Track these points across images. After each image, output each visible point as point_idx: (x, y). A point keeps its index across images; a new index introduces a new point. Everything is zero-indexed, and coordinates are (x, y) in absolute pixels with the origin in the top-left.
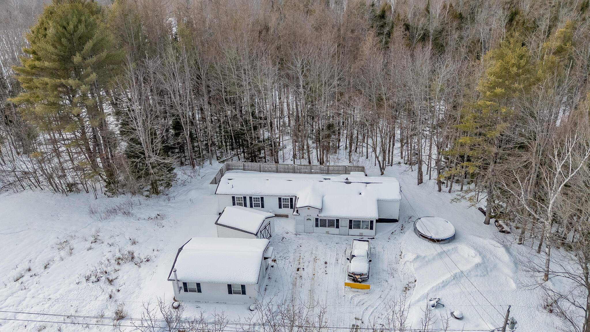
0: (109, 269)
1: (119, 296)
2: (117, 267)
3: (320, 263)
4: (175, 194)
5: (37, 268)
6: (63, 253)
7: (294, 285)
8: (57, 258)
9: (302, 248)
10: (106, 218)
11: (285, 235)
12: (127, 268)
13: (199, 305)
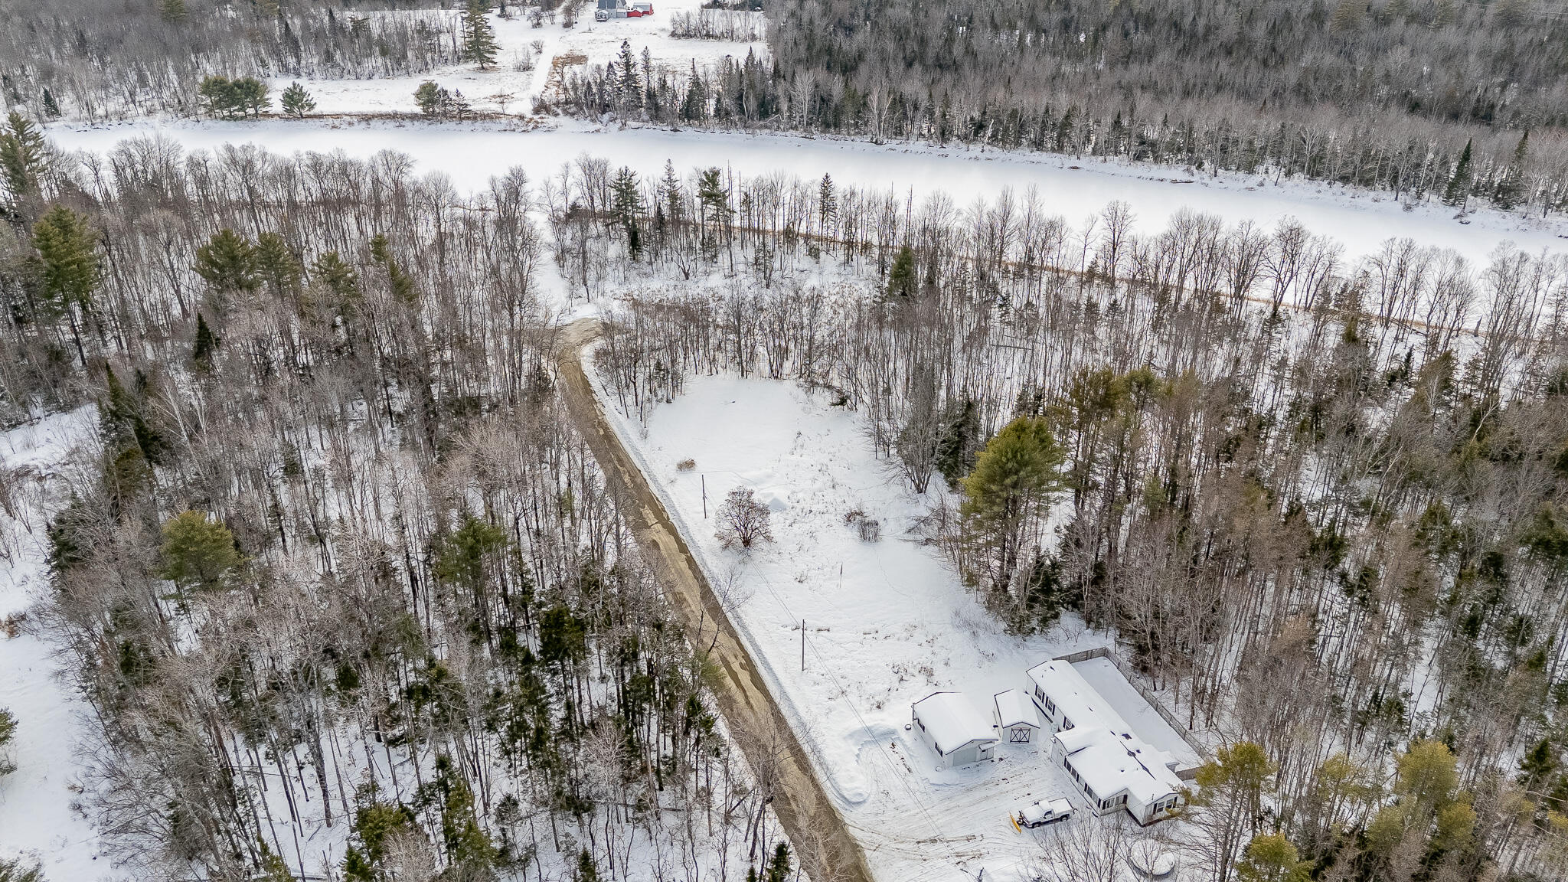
0: (910, 670)
1: (893, 693)
2: (916, 673)
3: (1027, 790)
4: (1033, 644)
5: (880, 635)
6: (905, 634)
7: (985, 784)
8: (897, 636)
9: (1034, 772)
10: (958, 627)
11: (1041, 753)
12: (922, 678)
13: (919, 740)
